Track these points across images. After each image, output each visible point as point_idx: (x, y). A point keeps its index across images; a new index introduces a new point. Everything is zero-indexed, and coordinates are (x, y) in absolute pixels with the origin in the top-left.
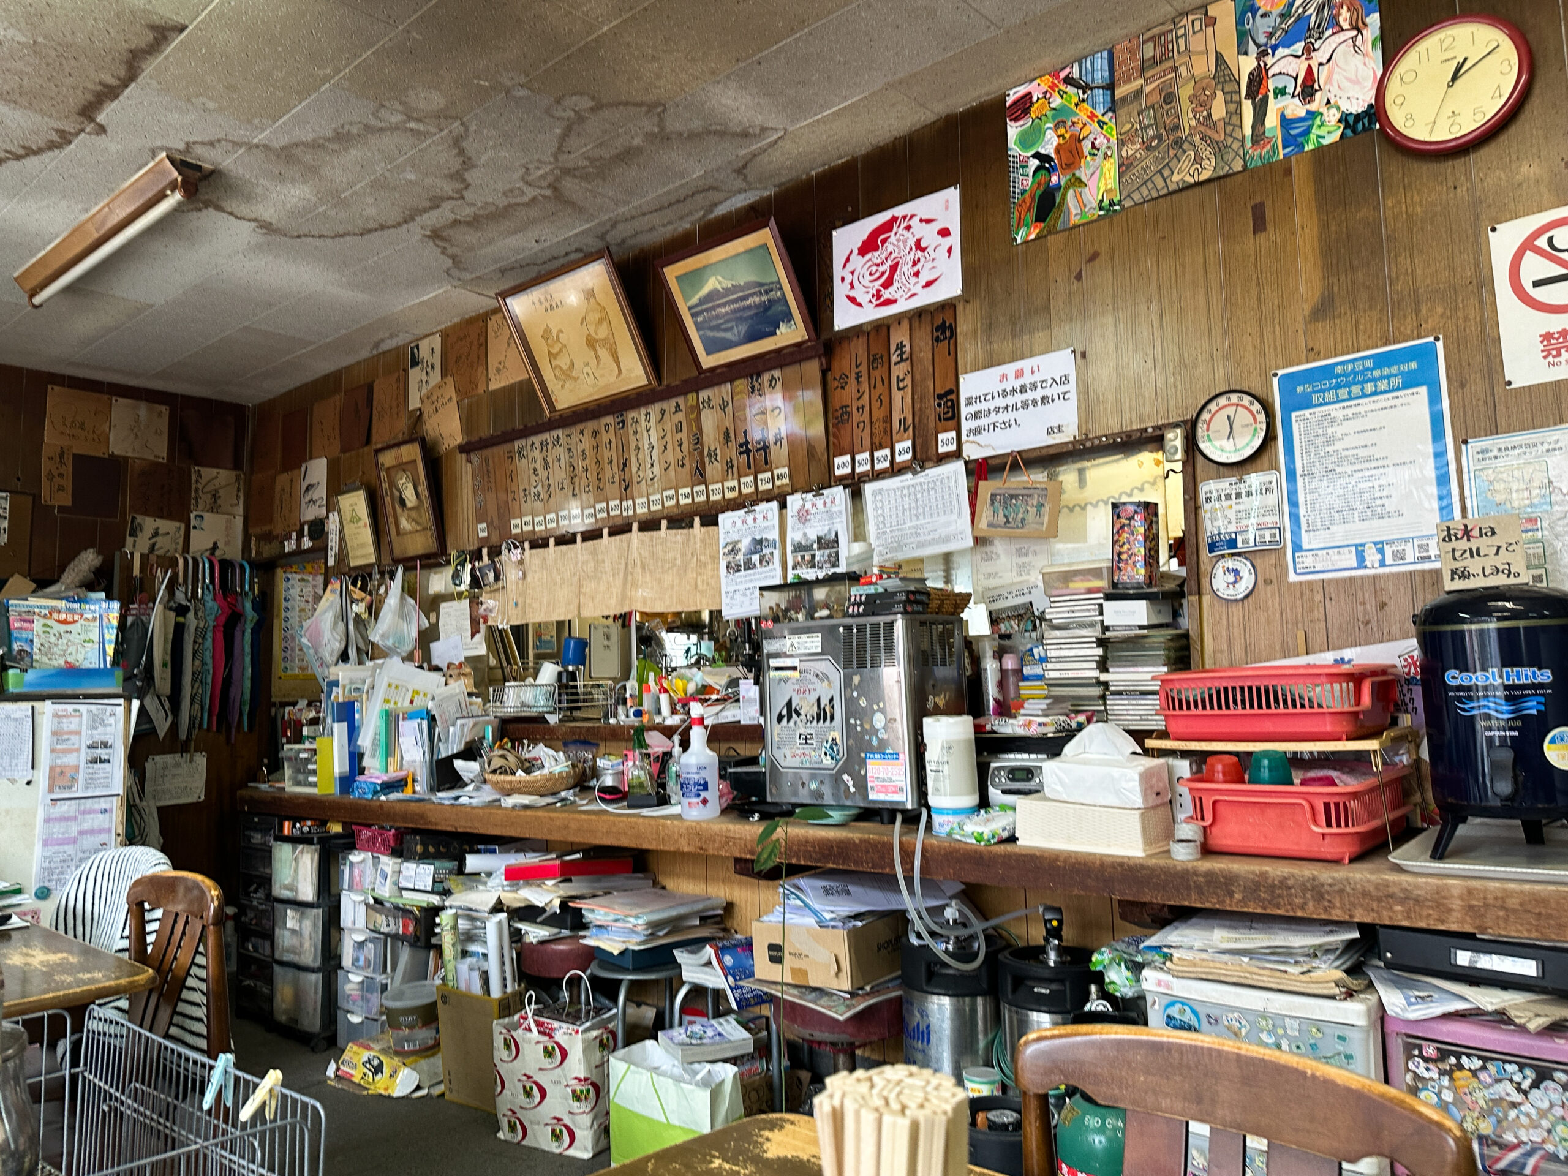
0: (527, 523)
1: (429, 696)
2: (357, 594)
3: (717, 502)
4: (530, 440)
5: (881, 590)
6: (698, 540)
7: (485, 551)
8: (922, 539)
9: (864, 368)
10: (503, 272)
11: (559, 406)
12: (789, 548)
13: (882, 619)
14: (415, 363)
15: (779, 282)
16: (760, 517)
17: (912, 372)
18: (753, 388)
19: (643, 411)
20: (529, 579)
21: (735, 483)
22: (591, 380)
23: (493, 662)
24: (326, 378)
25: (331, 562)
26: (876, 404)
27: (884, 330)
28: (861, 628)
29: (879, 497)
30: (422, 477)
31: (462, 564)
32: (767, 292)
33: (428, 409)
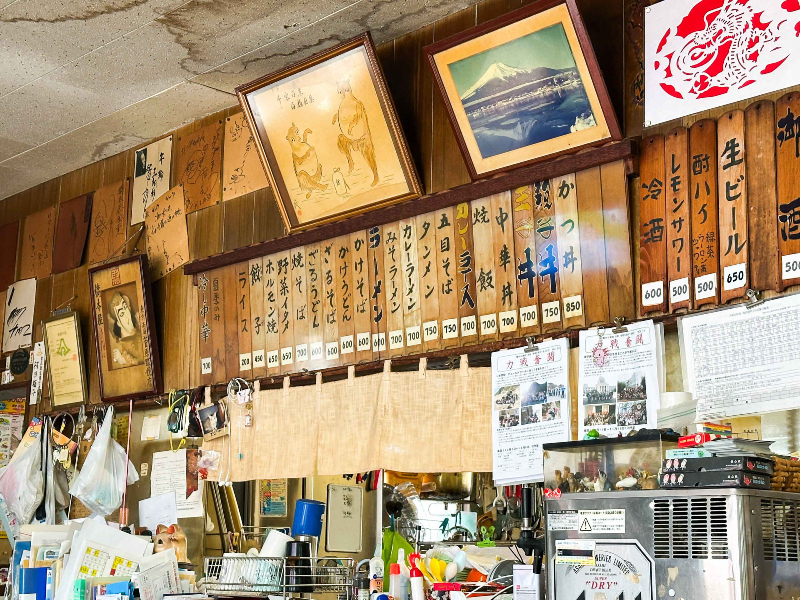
0: (259, 359)
1: (134, 566)
2: (60, 438)
3: (490, 337)
4: (267, 259)
5: (708, 455)
6: (465, 384)
7: (208, 391)
8: (760, 390)
9: (683, 173)
10: (245, 63)
11: (303, 219)
12: (581, 398)
13: (709, 494)
14: (141, 170)
15: (576, 69)
16: (544, 357)
17: (747, 178)
18: (539, 197)
19: (402, 224)
20: (258, 426)
21: (513, 314)
22: (341, 188)
23: (211, 526)
24: (42, 187)
25: (33, 400)
26: (698, 218)
27: (710, 127)
28: (680, 504)
29: (701, 335)
30: (141, 302)
31: (181, 406)
32: (560, 81)
33: (152, 223)
